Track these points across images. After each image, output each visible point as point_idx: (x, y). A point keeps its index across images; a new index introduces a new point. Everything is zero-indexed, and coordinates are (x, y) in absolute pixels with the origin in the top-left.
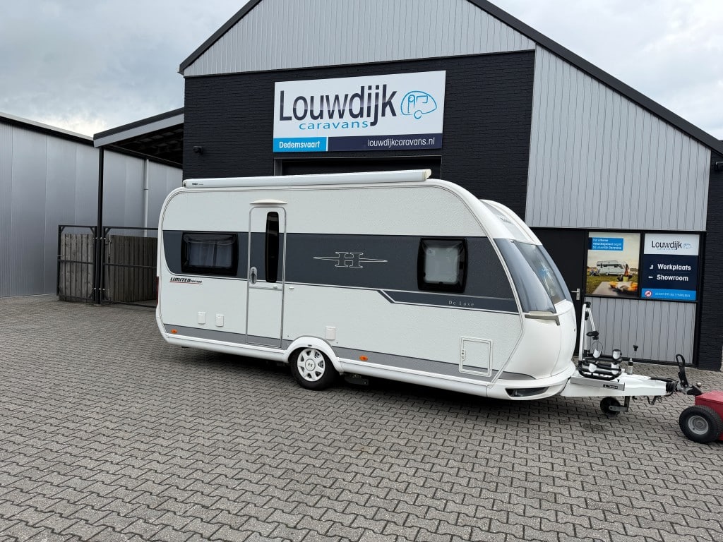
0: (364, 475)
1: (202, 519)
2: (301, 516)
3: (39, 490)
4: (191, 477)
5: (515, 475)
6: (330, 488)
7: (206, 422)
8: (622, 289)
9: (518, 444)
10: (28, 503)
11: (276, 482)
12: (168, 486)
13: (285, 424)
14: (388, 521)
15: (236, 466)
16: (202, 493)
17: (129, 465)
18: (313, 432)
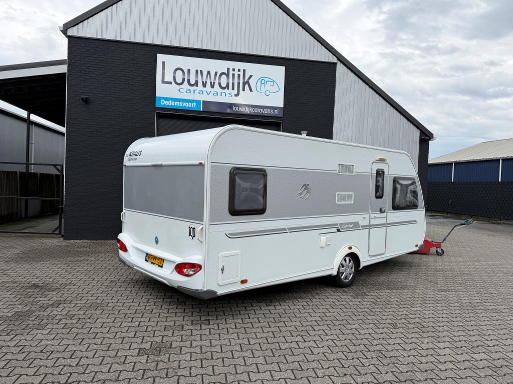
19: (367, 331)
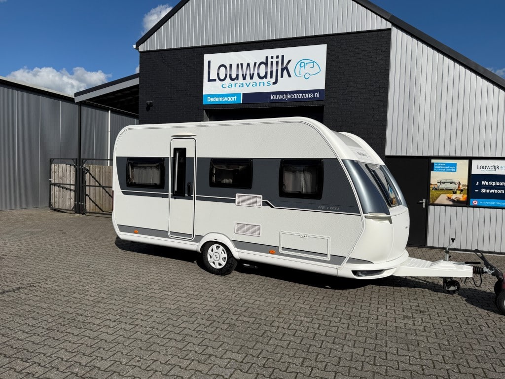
0: (283, 328)
1: (179, 357)
2: (245, 355)
3: (66, 338)
4: (165, 329)
5: (388, 328)
6: (261, 336)
7: (170, 294)
8: (456, 199)
9: (388, 308)
10: (60, 346)
11: (224, 332)
12: (151, 336)
13: (224, 294)
14: (305, 358)
15: (196, 322)
16: (175, 340)
17: (122, 322)
18: (244, 299)
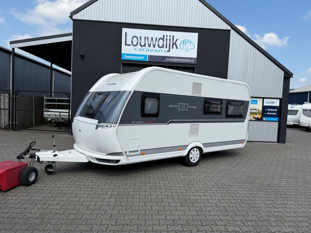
8: (257, 118)
19: (243, 192)
